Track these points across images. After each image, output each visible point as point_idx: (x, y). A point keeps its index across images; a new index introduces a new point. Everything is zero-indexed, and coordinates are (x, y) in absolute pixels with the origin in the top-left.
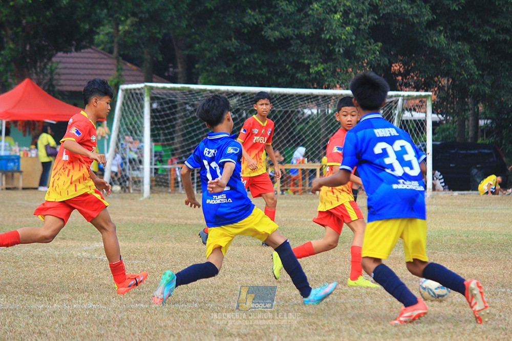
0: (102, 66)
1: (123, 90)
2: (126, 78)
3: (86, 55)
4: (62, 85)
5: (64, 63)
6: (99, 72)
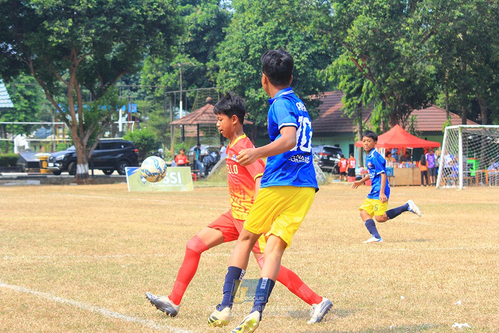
0: (440, 117)
1: (447, 130)
2: (453, 123)
3: (429, 111)
4: (418, 128)
5: (419, 115)
6: (439, 120)
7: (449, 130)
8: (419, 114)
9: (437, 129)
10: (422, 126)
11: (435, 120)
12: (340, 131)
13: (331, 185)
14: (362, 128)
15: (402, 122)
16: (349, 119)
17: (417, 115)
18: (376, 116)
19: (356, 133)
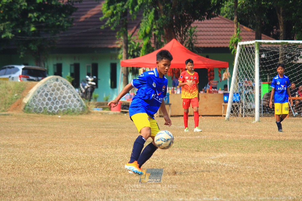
0: (226, 29)
1: (240, 46)
3: (215, 22)
4: (198, 43)
5: (199, 27)
6: (224, 33)
7: (242, 45)
8: (199, 25)
9: (222, 45)
10: (202, 41)
11: (218, 33)
12: (99, 46)
13: (92, 114)
14: (127, 42)
15: (180, 35)
16: (112, 31)
17: (197, 27)
18: (146, 28)
19: (119, 49)
